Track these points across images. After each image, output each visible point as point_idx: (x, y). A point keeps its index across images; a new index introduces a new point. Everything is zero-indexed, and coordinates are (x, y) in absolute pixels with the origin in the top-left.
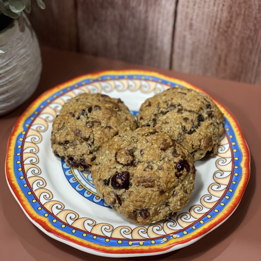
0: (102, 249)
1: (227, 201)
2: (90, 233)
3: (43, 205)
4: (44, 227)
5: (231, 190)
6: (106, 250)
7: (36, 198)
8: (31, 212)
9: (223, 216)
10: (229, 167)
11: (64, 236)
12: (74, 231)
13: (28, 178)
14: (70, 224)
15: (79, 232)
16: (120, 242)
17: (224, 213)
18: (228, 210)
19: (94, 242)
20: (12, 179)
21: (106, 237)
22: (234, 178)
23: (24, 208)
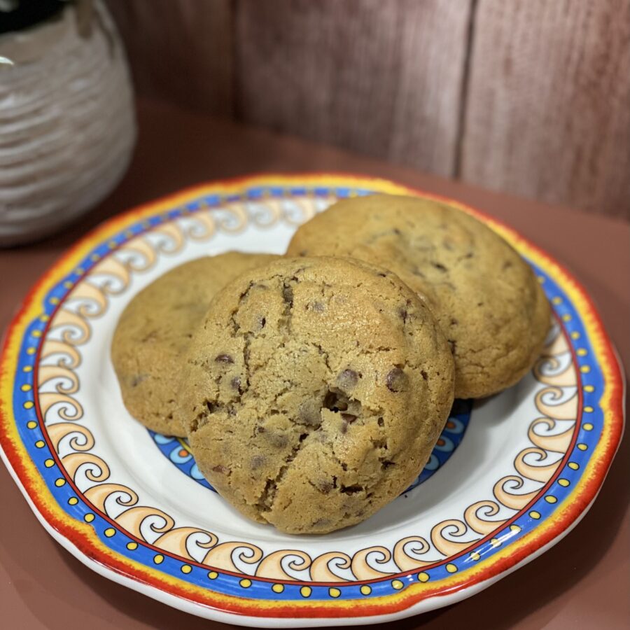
0: (229, 604)
1: (564, 492)
2: (202, 566)
3: (83, 494)
4: (80, 548)
5: (573, 466)
6: (241, 607)
7: (66, 475)
8: (51, 510)
9: (553, 528)
10: (570, 410)
11: (133, 569)
12: (159, 559)
13: (49, 426)
14: (151, 542)
15: (173, 562)
16: (278, 588)
17: (554, 522)
18: (565, 515)
19: (211, 588)
20: (6, 428)
21: (244, 576)
22: (582, 436)
23: (32, 498)
